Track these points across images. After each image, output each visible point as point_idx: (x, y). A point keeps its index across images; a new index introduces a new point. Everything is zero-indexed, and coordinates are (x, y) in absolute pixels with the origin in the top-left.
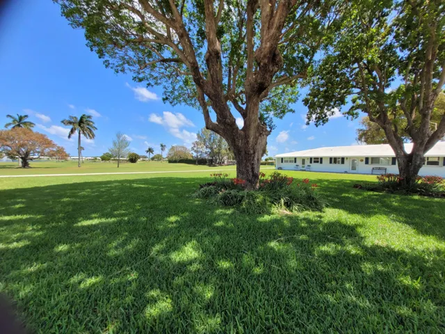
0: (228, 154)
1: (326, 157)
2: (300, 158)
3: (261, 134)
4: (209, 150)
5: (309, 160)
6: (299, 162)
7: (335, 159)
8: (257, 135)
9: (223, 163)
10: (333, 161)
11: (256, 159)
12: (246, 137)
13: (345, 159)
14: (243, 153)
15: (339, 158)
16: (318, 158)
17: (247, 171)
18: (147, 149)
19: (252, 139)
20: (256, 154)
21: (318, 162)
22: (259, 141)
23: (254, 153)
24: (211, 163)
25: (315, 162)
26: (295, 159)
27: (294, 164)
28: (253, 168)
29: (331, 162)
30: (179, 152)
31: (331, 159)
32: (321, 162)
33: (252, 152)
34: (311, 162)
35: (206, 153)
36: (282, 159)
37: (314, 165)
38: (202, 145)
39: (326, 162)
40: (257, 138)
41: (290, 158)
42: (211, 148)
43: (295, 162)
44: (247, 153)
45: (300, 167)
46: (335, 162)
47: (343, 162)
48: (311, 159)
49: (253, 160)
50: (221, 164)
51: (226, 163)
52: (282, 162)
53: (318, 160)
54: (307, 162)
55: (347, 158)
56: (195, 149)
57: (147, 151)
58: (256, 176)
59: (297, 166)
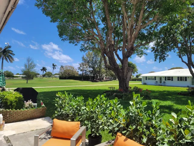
0: (106, 72)
1: (175, 77)
2: (158, 77)
3: (129, 71)
4: (92, 69)
5: (164, 78)
6: (158, 80)
7: (181, 77)
8: (127, 71)
9: (103, 79)
10: (180, 79)
11: (127, 81)
12: (123, 72)
13: (187, 78)
14: (122, 79)
15: (183, 77)
16: (170, 77)
17: (124, 86)
18: (42, 68)
19: (125, 73)
20: (127, 79)
21: (170, 79)
22: (128, 74)
23: (126, 79)
24: (93, 79)
25: (168, 79)
26: (155, 77)
27: (154, 81)
28: (126, 85)
29: (178, 80)
30: (68, 70)
31: (178, 77)
32: (172, 80)
33: (125, 78)
34: (166, 80)
35: (90, 71)
36: (146, 77)
37: (168, 82)
38: (87, 66)
39: (175, 80)
40: (127, 73)
41: (152, 77)
42: (93, 68)
43: (155, 79)
44: (123, 79)
45: (159, 83)
46: (181, 80)
47: (186, 80)
48: (165, 77)
49: (126, 81)
50: (101, 80)
51: (104, 79)
52: (146, 79)
53: (170, 78)
54: (163, 80)
55: (188, 77)
56: (81, 68)
57: (42, 70)
58: (127, 88)
59: (157, 82)
